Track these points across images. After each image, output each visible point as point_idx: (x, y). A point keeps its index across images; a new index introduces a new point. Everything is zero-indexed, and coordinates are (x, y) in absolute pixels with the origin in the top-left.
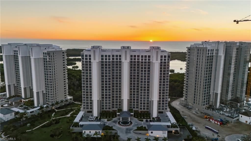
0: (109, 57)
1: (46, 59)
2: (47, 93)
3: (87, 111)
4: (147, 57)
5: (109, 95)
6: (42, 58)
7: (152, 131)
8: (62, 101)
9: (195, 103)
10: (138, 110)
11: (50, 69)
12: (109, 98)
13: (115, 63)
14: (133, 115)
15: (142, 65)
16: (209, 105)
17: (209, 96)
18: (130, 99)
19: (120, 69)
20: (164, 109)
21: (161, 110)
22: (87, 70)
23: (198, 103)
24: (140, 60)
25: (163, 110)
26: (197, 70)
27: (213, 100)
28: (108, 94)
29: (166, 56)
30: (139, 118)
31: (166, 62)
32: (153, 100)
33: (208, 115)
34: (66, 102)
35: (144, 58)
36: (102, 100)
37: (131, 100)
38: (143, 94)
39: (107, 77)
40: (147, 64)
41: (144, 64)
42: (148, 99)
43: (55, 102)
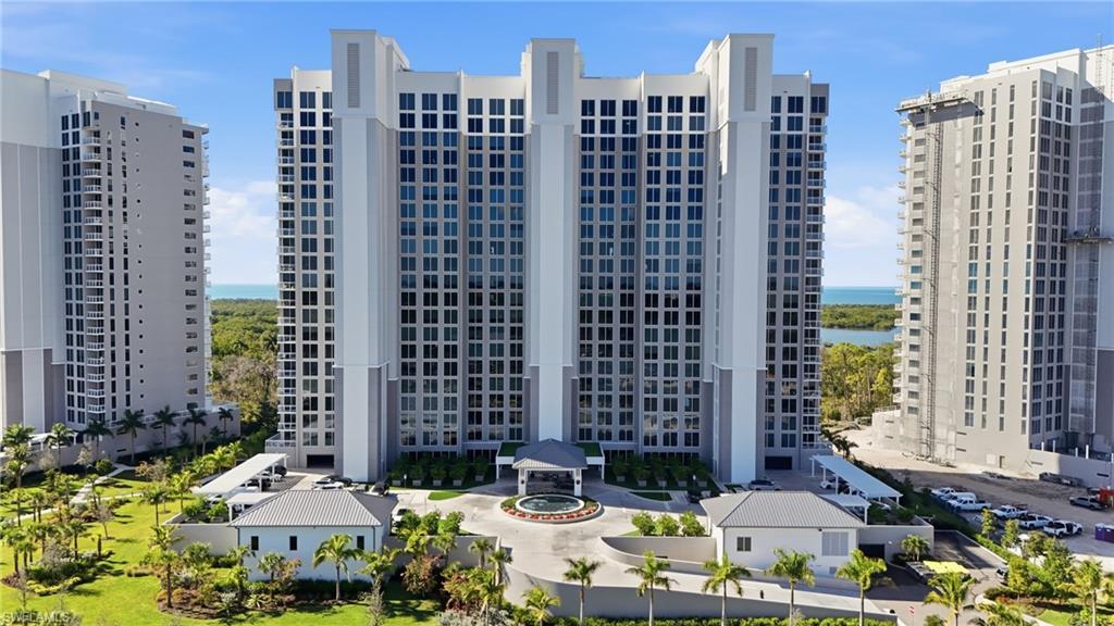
0: (445, 108)
1: (77, 153)
2: (75, 363)
3: (309, 457)
4: (686, 105)
5: (451, 351)
6: (56, 150)
7: (744, 533)
8: (165, 417)
9: (977, 421)
10: (630, 452)
11: (99, 213)
12: (451, 369)
13: (486, 152)
14: (597, 467)
15: (654, 160)
16: (1060, 433)
17: (1059, 376)
18: (582, 380)
19: (517, 170)
20: (799, 440)
21: (779, 451)
22: (309, 192)
23: (993, 421)
24: (643, 130)
25: (793, 445)
26: (975, 219)
27: (1088, 396)
28: (441, 343)
29: (800, 100)
30: (643, 488)
31: (799, 138)
32: (731, 371)
33: (1076, 482)
34: (191, 426)
35: (665, 114)
36: (404, 382)
37: (586, 383)
38: (661, 344)
39: (435, 233)
40: (685, 150)
41: (664, 150)
42: (697, 374)
43: (120, 416)
